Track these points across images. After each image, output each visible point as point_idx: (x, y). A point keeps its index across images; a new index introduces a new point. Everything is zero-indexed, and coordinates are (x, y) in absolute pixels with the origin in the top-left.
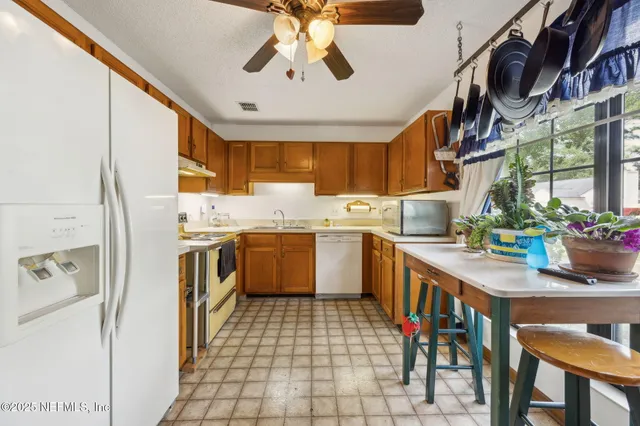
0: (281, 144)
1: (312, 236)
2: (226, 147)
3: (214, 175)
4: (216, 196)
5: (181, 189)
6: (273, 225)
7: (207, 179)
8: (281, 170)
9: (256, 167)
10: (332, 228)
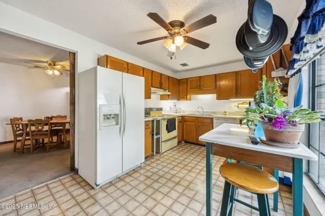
0: (200, 77)
1: (212, 119)
2: (179, 82)
3: (170, 93)
4: (176, 101)
5: (161, 99)
6: (199, 113)
7: (169, 95)
8: (200, 89)
9: (190, 89)
10: (227, 116)
